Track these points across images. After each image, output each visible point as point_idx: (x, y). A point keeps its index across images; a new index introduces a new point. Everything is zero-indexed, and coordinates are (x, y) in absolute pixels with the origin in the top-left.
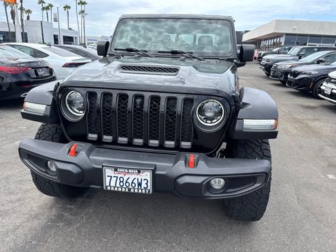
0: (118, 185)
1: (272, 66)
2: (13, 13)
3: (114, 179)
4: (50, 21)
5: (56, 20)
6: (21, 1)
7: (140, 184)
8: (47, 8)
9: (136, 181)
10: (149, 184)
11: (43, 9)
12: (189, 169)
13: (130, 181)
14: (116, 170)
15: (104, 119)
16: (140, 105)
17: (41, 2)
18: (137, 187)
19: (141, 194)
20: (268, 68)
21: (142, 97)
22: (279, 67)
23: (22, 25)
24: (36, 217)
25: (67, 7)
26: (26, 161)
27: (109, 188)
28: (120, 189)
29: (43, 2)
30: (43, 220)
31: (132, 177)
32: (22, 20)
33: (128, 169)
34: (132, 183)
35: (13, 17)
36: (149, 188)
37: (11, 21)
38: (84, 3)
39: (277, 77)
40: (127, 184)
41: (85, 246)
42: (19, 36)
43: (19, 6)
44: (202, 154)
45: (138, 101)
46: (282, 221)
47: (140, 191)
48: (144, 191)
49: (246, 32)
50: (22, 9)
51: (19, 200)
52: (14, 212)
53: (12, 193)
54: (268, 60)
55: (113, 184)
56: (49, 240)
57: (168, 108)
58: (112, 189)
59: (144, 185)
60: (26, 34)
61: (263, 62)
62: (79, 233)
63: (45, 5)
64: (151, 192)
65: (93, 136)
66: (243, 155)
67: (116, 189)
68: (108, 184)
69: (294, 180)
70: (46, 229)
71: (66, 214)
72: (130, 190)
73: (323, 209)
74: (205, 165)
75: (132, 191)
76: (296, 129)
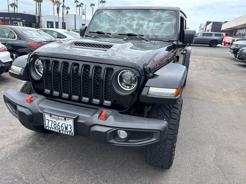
0: (53, 127)
1: (239, 50)
2: (58, 9)
3: (50, 122)
4: (81, 14)
5: (83, 14)
6: (64, 1)
7: (66, 128)
8: (80, 6)
9: (64, 125)
10: (72, 128)
11: (77, 6)
12: (101, 120)
13: (60, 125)
14: (51, 116)
15: (54, 80)
16: (76, 71)
17: (77, 1)
18: (64, 130)
19: (67, 135)
20: (235, 51)
21: (78, 65)
22: (244, 51)
23: (63, 18)
24: (18, 142)
25: (92, 5)
26: (7, 104)
27: (47, 128)
28: (54, 130)
29: (77, 2)
30: (22, 145)
31: (61, 122)
32: (63, 14)
33: (58, 116)
34: (62, 126)
35: (58, 12)
36: (72, 132)
37: (56, 14)
38: (104, 2)
39: (242, 59)
40: (59, 127)
41: (39, 166)
42: (60, 25)
43: (62, 5)
44: (116, 111)
45: (75, 67)
46: (192, 173)
47: (66, 133)
48: (69, 134)
49: (226, 22)
50: (63, 6)
51: (14, 130)
52: (7, 137)
53: (11, 125)
54: (237, 45)
55: (50, 126)
56: (19, 159)
57: (95, 74)
58: (50, 129)
59: (69, 129)
60: (65, 23)
61: (233, 47)
62: (40, 156)
63: (78, 4)
64: (73, 135)
65: (47, 91)
66: (154, 116)
67: (52, 129)
68: (47, 125)
69: (219, 143)
70: (21, 151)
71: (37, 143)
72: (60, 131)
73: (235, 169)
74: (113, 119)
75: (61, 132)
76: (241, 101)
